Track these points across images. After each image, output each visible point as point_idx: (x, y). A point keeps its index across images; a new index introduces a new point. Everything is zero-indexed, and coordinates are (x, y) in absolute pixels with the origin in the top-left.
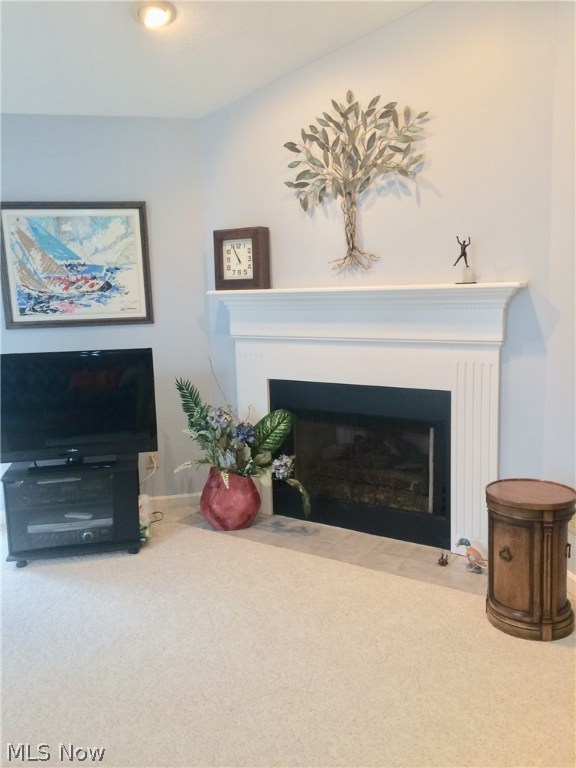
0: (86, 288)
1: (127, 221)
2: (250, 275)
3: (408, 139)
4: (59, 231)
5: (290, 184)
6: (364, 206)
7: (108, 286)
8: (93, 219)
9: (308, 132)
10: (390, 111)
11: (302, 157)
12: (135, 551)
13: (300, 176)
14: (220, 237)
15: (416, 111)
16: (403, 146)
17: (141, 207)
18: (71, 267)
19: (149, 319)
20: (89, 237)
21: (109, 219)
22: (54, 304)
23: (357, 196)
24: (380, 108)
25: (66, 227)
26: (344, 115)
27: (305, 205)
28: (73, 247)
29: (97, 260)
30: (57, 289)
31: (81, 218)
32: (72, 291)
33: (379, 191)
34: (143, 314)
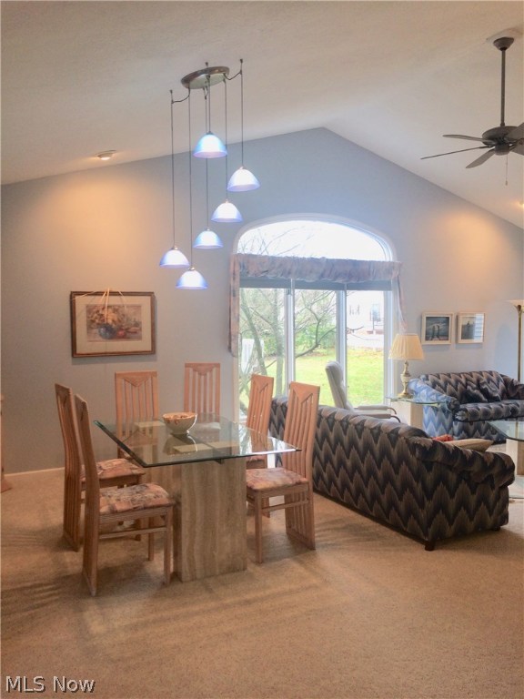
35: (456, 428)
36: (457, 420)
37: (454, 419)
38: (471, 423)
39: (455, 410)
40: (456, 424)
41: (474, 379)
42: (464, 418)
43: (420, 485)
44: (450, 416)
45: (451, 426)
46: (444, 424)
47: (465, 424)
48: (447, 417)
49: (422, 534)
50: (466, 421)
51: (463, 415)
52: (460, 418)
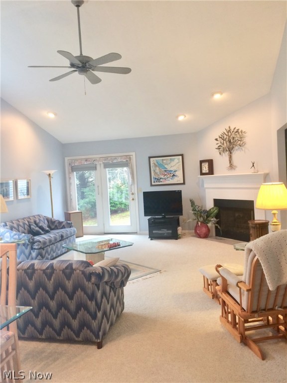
0: (169, 176)
1: (179, 159)
2: (208, 172)
3: (241, 138)
4: (163, 163)
5: (216, 149)
6: (233, 153)
7: (174, 175)
8: (171, 159)
9: (221, 136)
10: (237, 131)
11: (219, 142)
12: (177, 239)
13: (219, 147)
14: (201, 162)
15: (243, 131)
16: (240, 139)
17: (182, 155)
18: (165, 171)
19: (184, 183)
20: (170, 163)
21: (174, 159)
22: (161, 180)
23: (232, 151)
24: (236, 130)
25: (164, 162)
26: (228, 132)
27: (220, 153)
28: (166, 166)
29: (171, 169)
30: (162, 177)
31: (168, 159)
32: (166, 177)
33: (237, 150)
34: (182, 182)
35: (34, 254)
36: (35, 249)
37: (32, 248)
38: (43, 249)
39: (33, 243)
40: (34, 252)
41: (32, 221)
42: (40, 247)
43: (94, 303)
44: (29, 247)
45: (30, 253)
46: (24, 254)
47: (40, 250)
48: (27, 248)
49: (94, 338)
50: (41, 248)
51: (38, 245)
52: (36, 247)
